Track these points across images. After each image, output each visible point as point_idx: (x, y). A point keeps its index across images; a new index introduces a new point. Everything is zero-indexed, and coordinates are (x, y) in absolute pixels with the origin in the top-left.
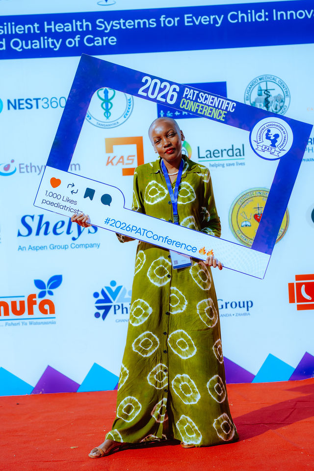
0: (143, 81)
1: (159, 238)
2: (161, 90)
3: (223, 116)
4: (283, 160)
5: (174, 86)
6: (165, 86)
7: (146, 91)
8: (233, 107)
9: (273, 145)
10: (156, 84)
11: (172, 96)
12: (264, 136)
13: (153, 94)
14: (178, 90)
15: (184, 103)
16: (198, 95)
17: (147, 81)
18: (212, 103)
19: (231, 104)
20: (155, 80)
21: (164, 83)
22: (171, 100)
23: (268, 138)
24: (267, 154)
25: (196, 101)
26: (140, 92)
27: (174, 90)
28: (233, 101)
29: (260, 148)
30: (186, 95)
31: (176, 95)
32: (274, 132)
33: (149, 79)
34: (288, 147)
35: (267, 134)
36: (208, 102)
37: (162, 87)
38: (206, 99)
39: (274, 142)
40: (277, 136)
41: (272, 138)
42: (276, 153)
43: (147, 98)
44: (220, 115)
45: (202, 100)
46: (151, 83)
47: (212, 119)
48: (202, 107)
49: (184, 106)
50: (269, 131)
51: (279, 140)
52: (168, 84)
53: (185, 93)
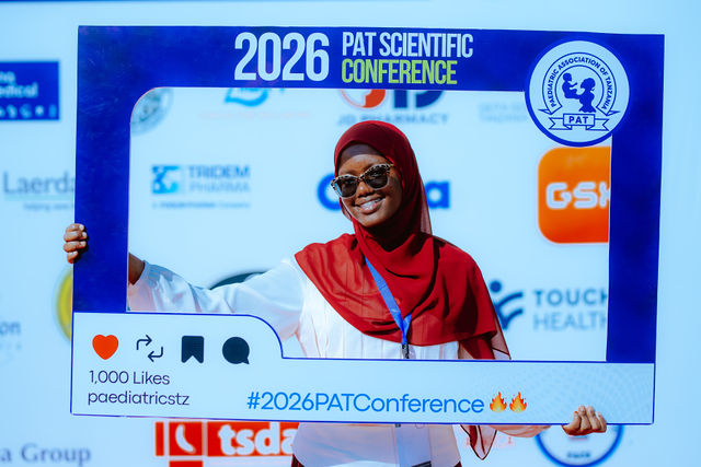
0: (239, 45)
1: (386, 405)
2: (286, 55)
3: (450, 72)
4: (618, 135)
5: (313, 37)
6: (294, 43)
7: (252, 67)
8: (469, 45)
9: (587, 107)
10: (270, 44)
11: (318, 61)
12: (561, 93)
13: (269, 69)
14: (325, 42)
15: (349, 70)
16: (376, 39)
17: (246, 43)
18: (415, 50)
19: (462, 40)
20: (266, 37)
21: (289, 37)
22: (317, 69)
23: (570, 94)
24: (578, 134)
25: (376, 56)
26: (239, 75)
27: (318, 45)
28: (463, 32)
29: (559, 124)
30: (350, 50)
31: (324, 56)
32: (579, 75)
33: (250, 37)
34: (622, 102)
35: (566, 87)
36: (406, 50)
37: (287, 46)
38: (399, 44)
39: (586, 100)
40: (588, 84)
41: (580, 91)
42: (599, 125)
43: (259, 83)
44: (443, 72)
45: (391, 50)
46: (257, 46)
48: (396, 66)
49: (353, 76)
50: (568, 77)
51: (597, 91)
52: (298, 37)
53: (345, 45)
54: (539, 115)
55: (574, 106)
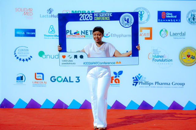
0: (80, 16)
1: (102, 63)
2: (87, 17)
3: (109, 18)
4: (132, 26)
5: (90, 14)
6: (88, 15)
7: (82, 18)
8: (111, 15)
9: (128, 22)
10: (84, 15)
11: (91, 17)
12: (124, 21)
13: (84, 19)
14: (92, 15)
15: (95, 19)
16: (99, 14)
17: (81, 15)
18: (104, 15)
19: (110, 14)
20: (84, 14)
21: (87, 14)
22: (91, 19)
23: (125, 21)
24: (127, 26)
25: (99, 16)
26: (80, 20)
27: (91, 15)
28: (110, 13)
29: (124, 25)
30: (95, 16)
31: (92, 17)
32: (127, 18)
33: (82, 14)
34: (133, 21)
35: (125, 20)
36: (103, 16)
37: (87, 16)
38: (102, 15)
39: (128, 21)
40: (128, 19)
41: (127, 20)
42: (130, 25)
43: (83, 21)
44: (108, 18)
45: (101, 16)
46: (83, 16)
47: (106, 20)
48: (102, 18)
49: (96, 19)
50: (125, 18)
51: (129, 20)
52: (88, 14)
53: (95, 15)
54: (121, 24)
55: (126, 22)
